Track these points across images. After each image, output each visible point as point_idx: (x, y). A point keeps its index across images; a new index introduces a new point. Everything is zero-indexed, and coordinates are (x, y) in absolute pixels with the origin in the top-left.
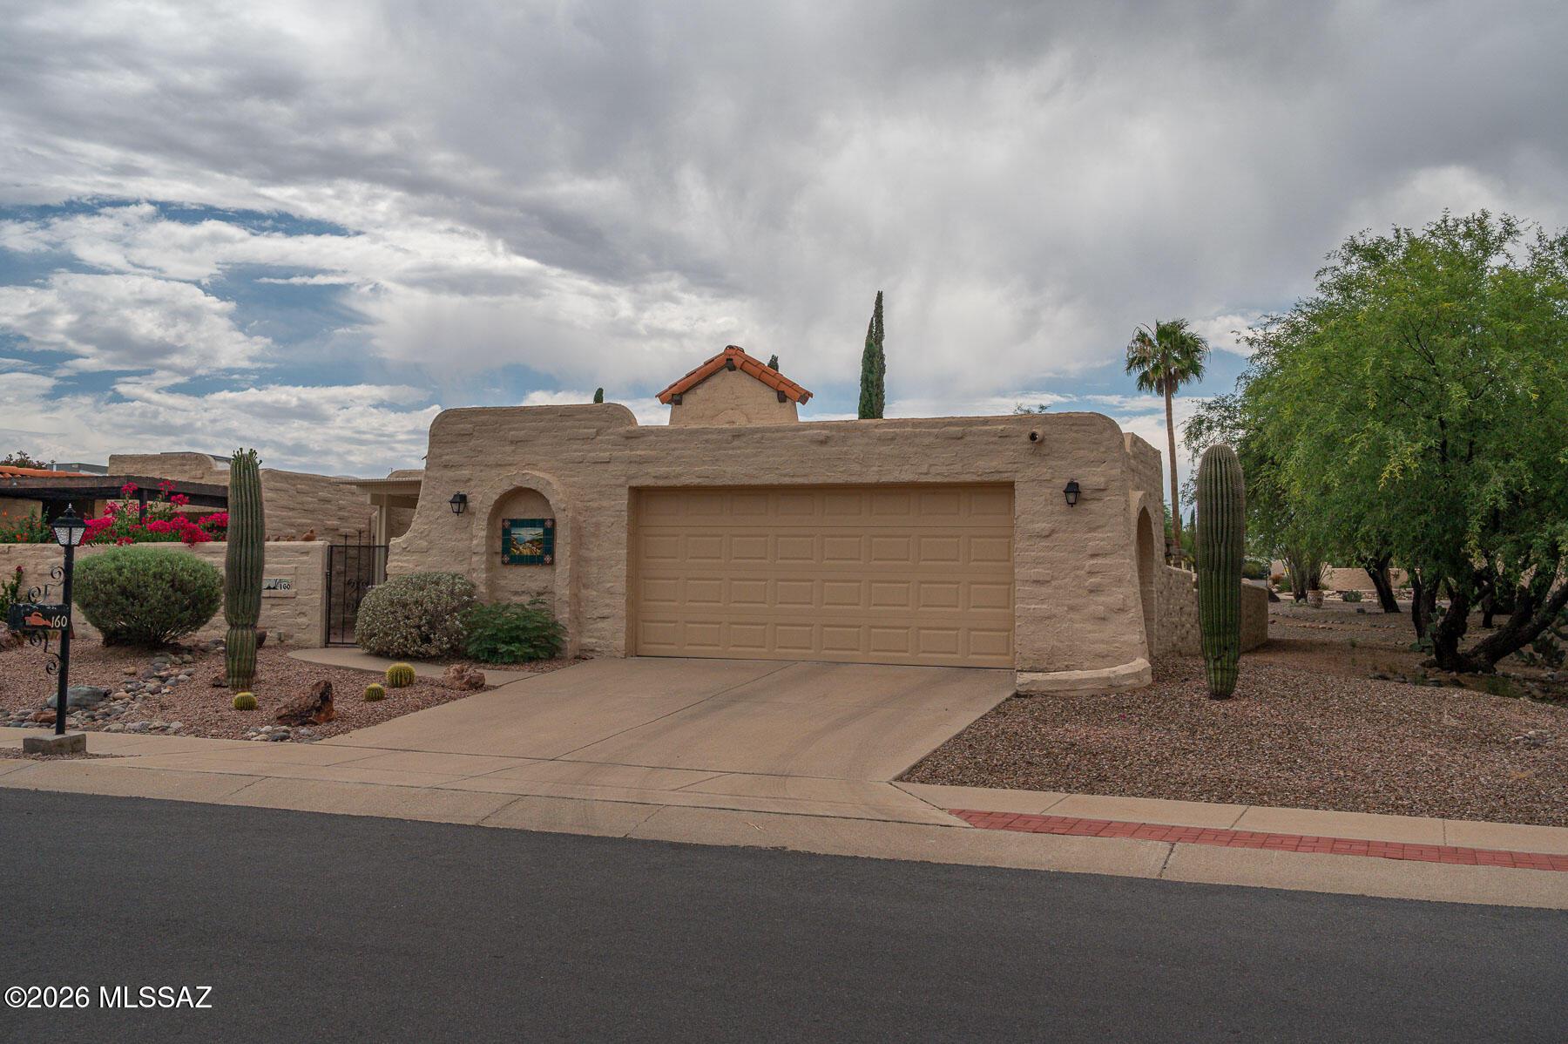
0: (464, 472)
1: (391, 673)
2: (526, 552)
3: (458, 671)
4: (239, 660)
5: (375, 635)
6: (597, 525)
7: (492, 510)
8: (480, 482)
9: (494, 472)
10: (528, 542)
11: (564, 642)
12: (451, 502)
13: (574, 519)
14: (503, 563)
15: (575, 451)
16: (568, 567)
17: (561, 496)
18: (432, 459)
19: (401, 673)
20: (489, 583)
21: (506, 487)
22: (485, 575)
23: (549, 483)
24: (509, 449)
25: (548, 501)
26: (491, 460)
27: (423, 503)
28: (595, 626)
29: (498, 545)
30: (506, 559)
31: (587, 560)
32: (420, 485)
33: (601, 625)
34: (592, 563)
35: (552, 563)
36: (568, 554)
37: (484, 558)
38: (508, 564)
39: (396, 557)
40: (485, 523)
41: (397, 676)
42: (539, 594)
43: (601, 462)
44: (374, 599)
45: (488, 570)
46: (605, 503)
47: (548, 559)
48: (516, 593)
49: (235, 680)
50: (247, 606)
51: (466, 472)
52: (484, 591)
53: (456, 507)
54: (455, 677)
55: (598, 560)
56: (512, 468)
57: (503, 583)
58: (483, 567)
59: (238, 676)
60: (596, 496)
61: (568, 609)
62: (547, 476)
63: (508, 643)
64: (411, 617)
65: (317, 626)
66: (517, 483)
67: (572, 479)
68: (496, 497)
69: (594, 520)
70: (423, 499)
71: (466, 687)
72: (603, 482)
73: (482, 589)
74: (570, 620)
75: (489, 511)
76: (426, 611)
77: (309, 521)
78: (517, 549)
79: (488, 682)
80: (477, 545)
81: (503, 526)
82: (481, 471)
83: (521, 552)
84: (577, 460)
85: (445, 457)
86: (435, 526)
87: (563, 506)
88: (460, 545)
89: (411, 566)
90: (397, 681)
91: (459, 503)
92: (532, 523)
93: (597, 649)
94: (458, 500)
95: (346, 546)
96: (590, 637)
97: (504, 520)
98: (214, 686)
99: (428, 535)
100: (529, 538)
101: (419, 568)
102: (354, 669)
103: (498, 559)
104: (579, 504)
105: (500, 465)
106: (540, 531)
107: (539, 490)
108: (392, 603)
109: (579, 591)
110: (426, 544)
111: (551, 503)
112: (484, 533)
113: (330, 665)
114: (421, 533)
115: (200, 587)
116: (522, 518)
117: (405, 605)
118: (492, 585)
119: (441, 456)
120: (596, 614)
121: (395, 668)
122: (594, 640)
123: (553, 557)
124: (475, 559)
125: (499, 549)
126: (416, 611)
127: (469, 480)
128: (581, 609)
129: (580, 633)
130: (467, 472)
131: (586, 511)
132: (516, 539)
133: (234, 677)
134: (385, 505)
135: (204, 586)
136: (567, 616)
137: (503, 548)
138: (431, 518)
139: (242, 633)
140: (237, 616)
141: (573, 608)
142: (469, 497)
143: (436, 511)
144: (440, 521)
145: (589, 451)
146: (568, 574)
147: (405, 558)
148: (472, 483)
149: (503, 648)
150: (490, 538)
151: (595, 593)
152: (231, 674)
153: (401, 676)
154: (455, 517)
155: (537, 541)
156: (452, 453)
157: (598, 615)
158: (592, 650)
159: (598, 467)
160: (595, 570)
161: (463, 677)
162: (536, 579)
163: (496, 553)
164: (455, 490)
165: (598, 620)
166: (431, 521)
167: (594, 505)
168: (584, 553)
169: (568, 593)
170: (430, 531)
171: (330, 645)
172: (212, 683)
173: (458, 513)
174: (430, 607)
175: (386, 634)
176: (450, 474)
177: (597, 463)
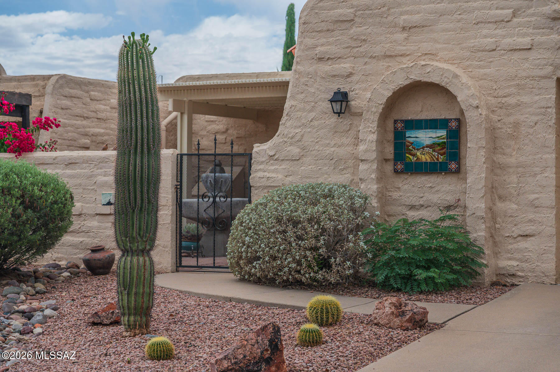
0: (342, 65)
1: (311, 308)
2: (425, 158)
3: (396, 306)
4: (136, 294)
5: (258, 258)
6: (516, 125)
7: (383, 109)
8: (364, 77)
9: (383, 64)
10: (427, 147)
11: (481, 265)
12: (331, 101)
13: (488, 119)
14: (396, 171)
15: (485, 37)
16: (484, 175)
17: (473, 90)
18: (303, 50)
19: (327, 308)
20: (380, 195)
21: (401, 81)
22: (375, 187)
23: (456, 76)
24: (401, 36)
25: (454, 97)
26: (378, 50)
27: (293, 103)
28: (515, 246)
29: (390, 151)
30: (400, 167)
31: (503, 167)
32: (288, 86)
33: (523, 244)
34: (511, 170)
35: (458, 171)
36: (483, 160)
37: (375, 166)
38: (402, 172)
39: (261, 167)
40: (375, 124)
41: (322, 312)
42: (448, 208)
43: (520, 50)
44: (254, 216)
45: (379, 180)
46: (526, 99)
47: (453, 166)
48: (412, 207)
49: (132, 318)
50: (143, 226)
51: (345, 66)
52: (376, 205)
53: (337, 107)
54: (392, 313)
55: (517, 167)
56: (404, 60)
57: (395, 195)
58: (373, 176)
59: (135, 315)
60: (513, 90)
61: (483, 226)
62: (452, 68)
63: (427, 268)
64: (305, 237)
65: (166, 247)
66: (415, 76)
67: (482, 71)
68: (389, 94)
69: (511, 119)
70: (293, 97)
71: (409, 325)
72: (524, 74)
73: (374, 203)
74: (486, 239)
75: (380, 110)
76: (324, 230)
77: (102, 131)
78: (414, 155)
79: (432, 318)
80: (366, 151)
81: (395, 128)
82: (366, 63)
83: (418, 159)
84: (487, 48)
85: (319, 49)
86: (309, 130)
87: (475, 103)
88: (342, 152)
89: (280, 176)
90: (322, 319)
91: (342, 101)
92: (432, 124)
93: (520, 274)
94: (340, 98)
95: (199, 155)
96: (510, 259)
97: (396, 122)
98: (94, 324)
99: (299, 141)
100: (428, 142)
101: (290, 179)
102: (249, 302)
103: (389, 168)
104: (493, 101)
105: (390, 56)
106: (443, 133)
107: (443, 84)
108: (279, 221)
109: (494, 204)
110: (298, 150)
111: (459, 99)
112: (374, 137)
113: (202, 294)
114: (292, 138)
115: (52, 203)
116: (418, 117)
117: (296, 223)
118: (383, 197)
119: (315, 46)
120: (516, 231)
121: (319, 301)
122: (515, 263)
123: (459, 164)
124: (363, 167)
125: (391, 156)
126: (312, 230)
127: (350, 75)
128: (497, 226)
129: (496, 254)
130: (347, 65)
131: (500, 108)
132: (412, 143)
133: (129, 315)
134: (186, 112)
135: (56, 202)
136: (482, 234)
137: (395, 153)
138: (303, 121)
139: (138, 260)
140: (133, 240)
141: (488, 225)
142: (351, 95)
143: (311, 111)
144: (316, 123)
145: (504, 37)
146: (483, 183)
147: (273, 168)
148: (354, 78)
149: (421, 274)
150: (380, 142)
151: (514, 206)
152: (126, 311)
153: (327, 312)
154: (334, 119)
155: (439, 145)
156: (329, 44)
157: (521, 233)
158: (513, 275)
159: (516, 56)
160: (514, 178)
161: (403, 313)
162: (437, 191)
163: (386, 160)
164: (335, 87)
165: (520, 238)
166: (303, 124)
167: (512, 101)
168: (501, 159)
169: (483, 206)
170: (302, 136)
171: (180, 269)
172: (91, 320)
173: (339, 113)
174: (329, 225)
175: (274, 258)
176: (326, 68)
177: (515, 50)
